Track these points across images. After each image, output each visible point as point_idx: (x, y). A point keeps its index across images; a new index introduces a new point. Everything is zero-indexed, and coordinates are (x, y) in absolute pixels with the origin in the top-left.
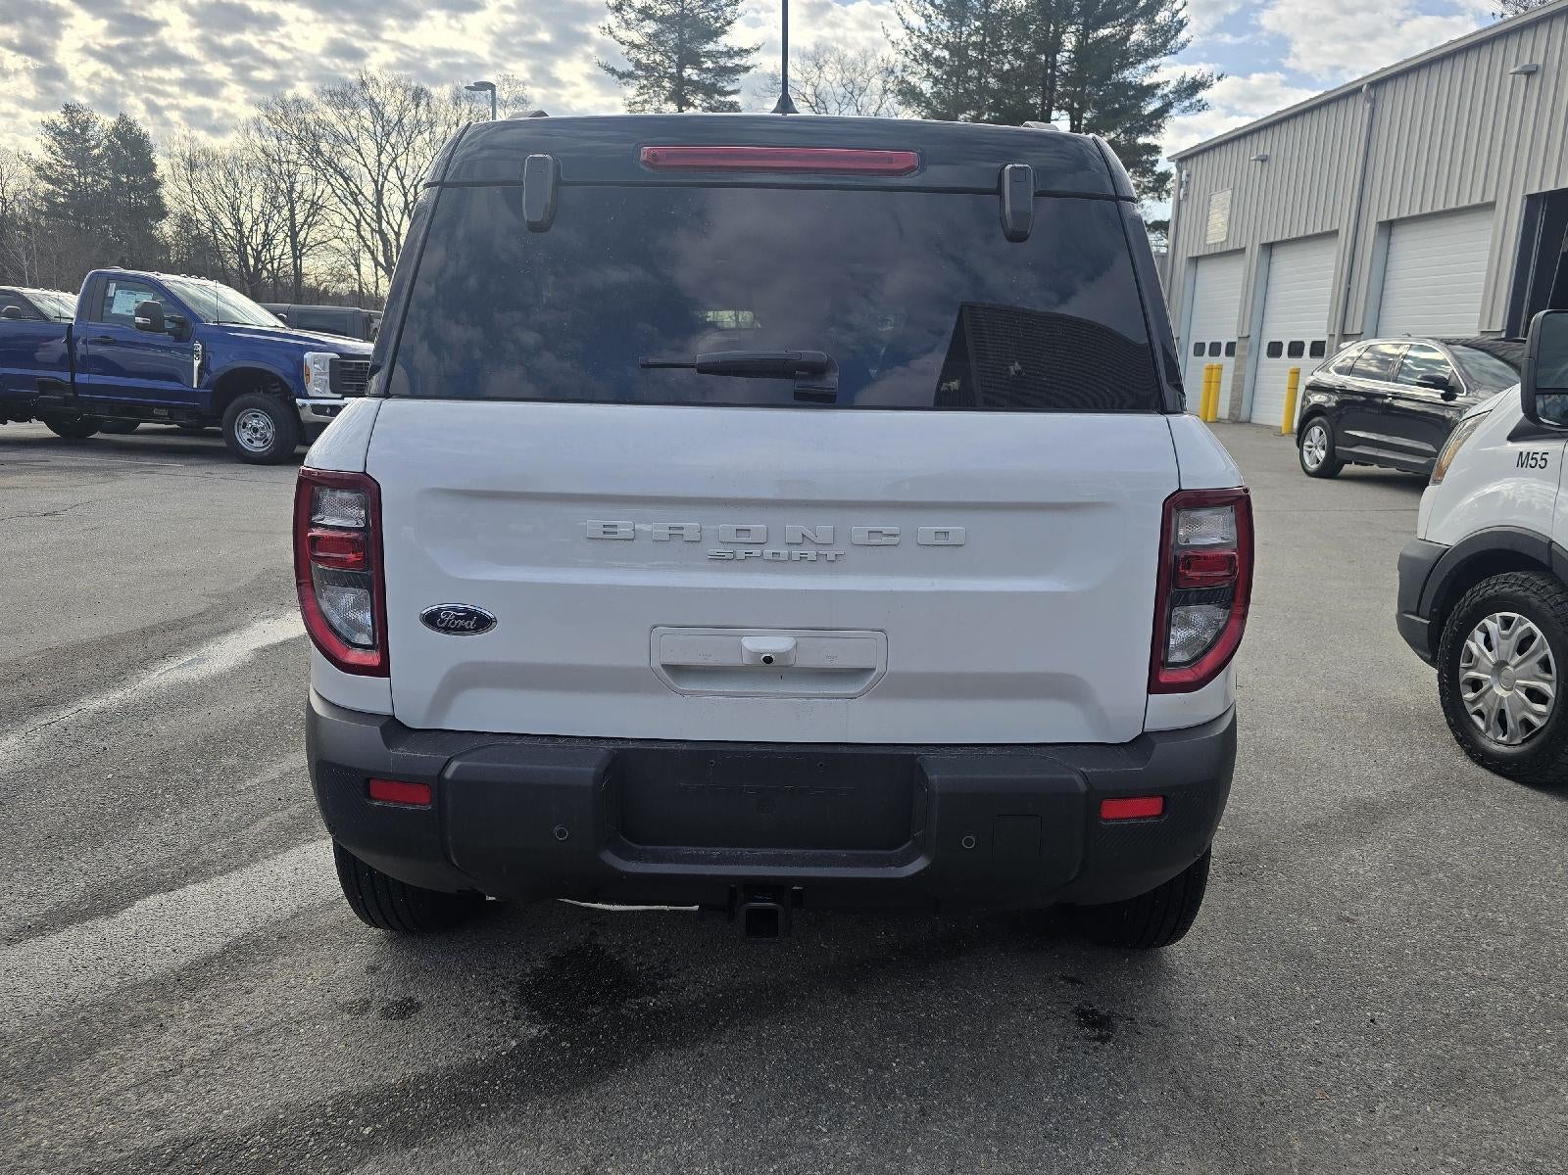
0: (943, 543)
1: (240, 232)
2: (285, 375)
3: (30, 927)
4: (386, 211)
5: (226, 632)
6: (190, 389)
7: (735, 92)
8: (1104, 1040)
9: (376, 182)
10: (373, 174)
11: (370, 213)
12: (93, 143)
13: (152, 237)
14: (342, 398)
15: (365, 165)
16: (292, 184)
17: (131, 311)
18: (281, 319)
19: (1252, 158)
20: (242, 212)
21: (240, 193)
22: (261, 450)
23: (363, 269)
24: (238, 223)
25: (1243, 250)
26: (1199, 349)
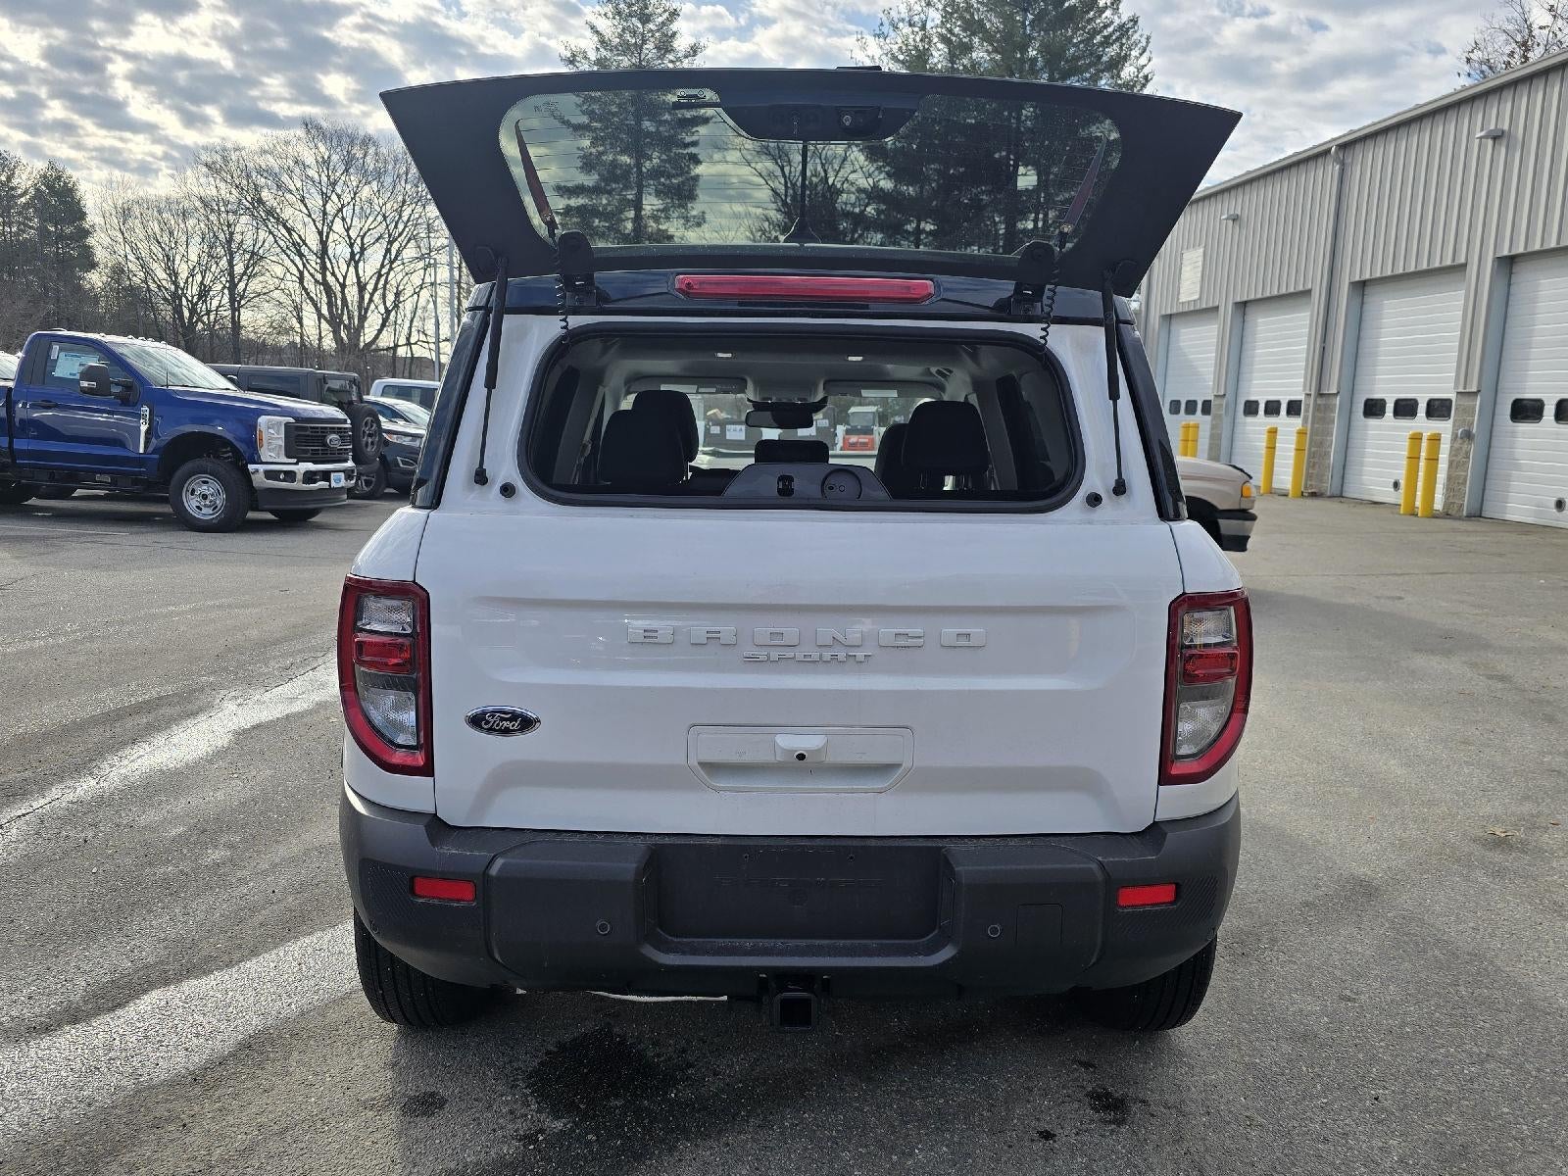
0: (964, 645)
1: (175, 283)
2: (236, 440)
3: (35, 1028)
4: (331, 263)
5: (194, 714)
6: (134, 455)
7: (694, 144)
8: (1120, 1122)
9: (320, 233)
10: (317, 224)
11: (313, 264)
12: (19, 192)
13: (80, 287)
14: (297, 464)
15: (310, 216)
16: (232, 234)
17: (75, 375)
18: (231, 381)
19: (1223, 217)
20: (177, 262)
21: (176, 243)
22: (211, 517)
23: (305, 321)
24: (173, 274)
25: (1216, 308)
26: (1175, 407)
